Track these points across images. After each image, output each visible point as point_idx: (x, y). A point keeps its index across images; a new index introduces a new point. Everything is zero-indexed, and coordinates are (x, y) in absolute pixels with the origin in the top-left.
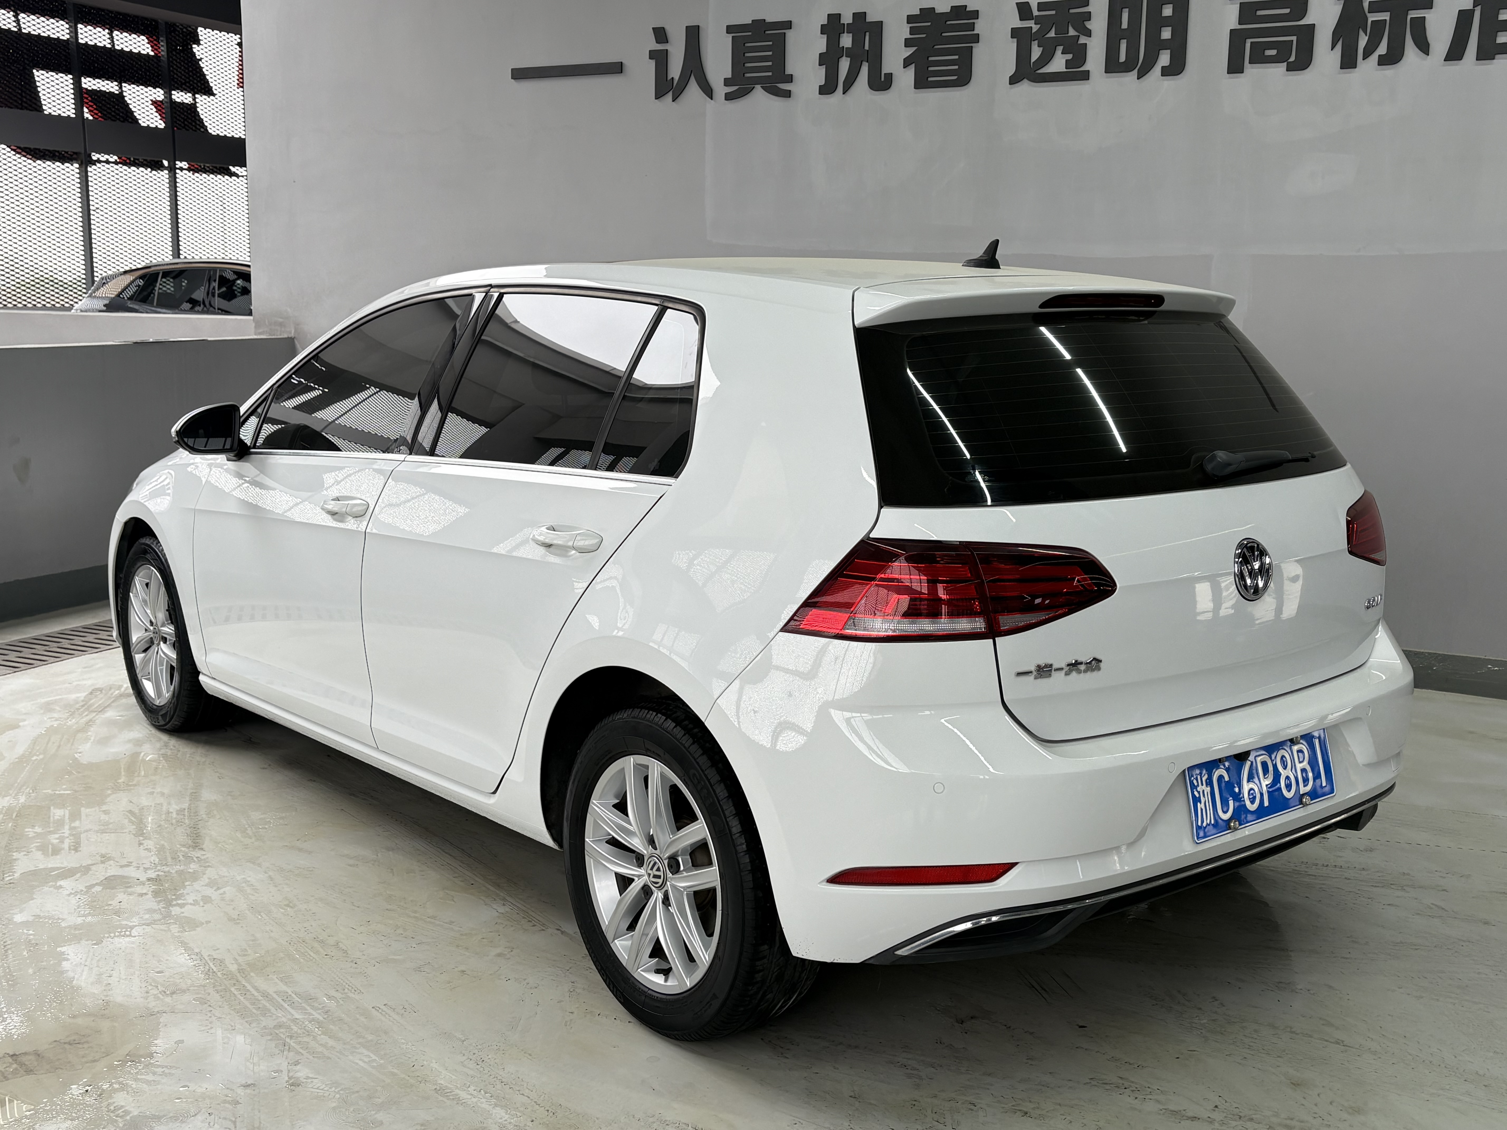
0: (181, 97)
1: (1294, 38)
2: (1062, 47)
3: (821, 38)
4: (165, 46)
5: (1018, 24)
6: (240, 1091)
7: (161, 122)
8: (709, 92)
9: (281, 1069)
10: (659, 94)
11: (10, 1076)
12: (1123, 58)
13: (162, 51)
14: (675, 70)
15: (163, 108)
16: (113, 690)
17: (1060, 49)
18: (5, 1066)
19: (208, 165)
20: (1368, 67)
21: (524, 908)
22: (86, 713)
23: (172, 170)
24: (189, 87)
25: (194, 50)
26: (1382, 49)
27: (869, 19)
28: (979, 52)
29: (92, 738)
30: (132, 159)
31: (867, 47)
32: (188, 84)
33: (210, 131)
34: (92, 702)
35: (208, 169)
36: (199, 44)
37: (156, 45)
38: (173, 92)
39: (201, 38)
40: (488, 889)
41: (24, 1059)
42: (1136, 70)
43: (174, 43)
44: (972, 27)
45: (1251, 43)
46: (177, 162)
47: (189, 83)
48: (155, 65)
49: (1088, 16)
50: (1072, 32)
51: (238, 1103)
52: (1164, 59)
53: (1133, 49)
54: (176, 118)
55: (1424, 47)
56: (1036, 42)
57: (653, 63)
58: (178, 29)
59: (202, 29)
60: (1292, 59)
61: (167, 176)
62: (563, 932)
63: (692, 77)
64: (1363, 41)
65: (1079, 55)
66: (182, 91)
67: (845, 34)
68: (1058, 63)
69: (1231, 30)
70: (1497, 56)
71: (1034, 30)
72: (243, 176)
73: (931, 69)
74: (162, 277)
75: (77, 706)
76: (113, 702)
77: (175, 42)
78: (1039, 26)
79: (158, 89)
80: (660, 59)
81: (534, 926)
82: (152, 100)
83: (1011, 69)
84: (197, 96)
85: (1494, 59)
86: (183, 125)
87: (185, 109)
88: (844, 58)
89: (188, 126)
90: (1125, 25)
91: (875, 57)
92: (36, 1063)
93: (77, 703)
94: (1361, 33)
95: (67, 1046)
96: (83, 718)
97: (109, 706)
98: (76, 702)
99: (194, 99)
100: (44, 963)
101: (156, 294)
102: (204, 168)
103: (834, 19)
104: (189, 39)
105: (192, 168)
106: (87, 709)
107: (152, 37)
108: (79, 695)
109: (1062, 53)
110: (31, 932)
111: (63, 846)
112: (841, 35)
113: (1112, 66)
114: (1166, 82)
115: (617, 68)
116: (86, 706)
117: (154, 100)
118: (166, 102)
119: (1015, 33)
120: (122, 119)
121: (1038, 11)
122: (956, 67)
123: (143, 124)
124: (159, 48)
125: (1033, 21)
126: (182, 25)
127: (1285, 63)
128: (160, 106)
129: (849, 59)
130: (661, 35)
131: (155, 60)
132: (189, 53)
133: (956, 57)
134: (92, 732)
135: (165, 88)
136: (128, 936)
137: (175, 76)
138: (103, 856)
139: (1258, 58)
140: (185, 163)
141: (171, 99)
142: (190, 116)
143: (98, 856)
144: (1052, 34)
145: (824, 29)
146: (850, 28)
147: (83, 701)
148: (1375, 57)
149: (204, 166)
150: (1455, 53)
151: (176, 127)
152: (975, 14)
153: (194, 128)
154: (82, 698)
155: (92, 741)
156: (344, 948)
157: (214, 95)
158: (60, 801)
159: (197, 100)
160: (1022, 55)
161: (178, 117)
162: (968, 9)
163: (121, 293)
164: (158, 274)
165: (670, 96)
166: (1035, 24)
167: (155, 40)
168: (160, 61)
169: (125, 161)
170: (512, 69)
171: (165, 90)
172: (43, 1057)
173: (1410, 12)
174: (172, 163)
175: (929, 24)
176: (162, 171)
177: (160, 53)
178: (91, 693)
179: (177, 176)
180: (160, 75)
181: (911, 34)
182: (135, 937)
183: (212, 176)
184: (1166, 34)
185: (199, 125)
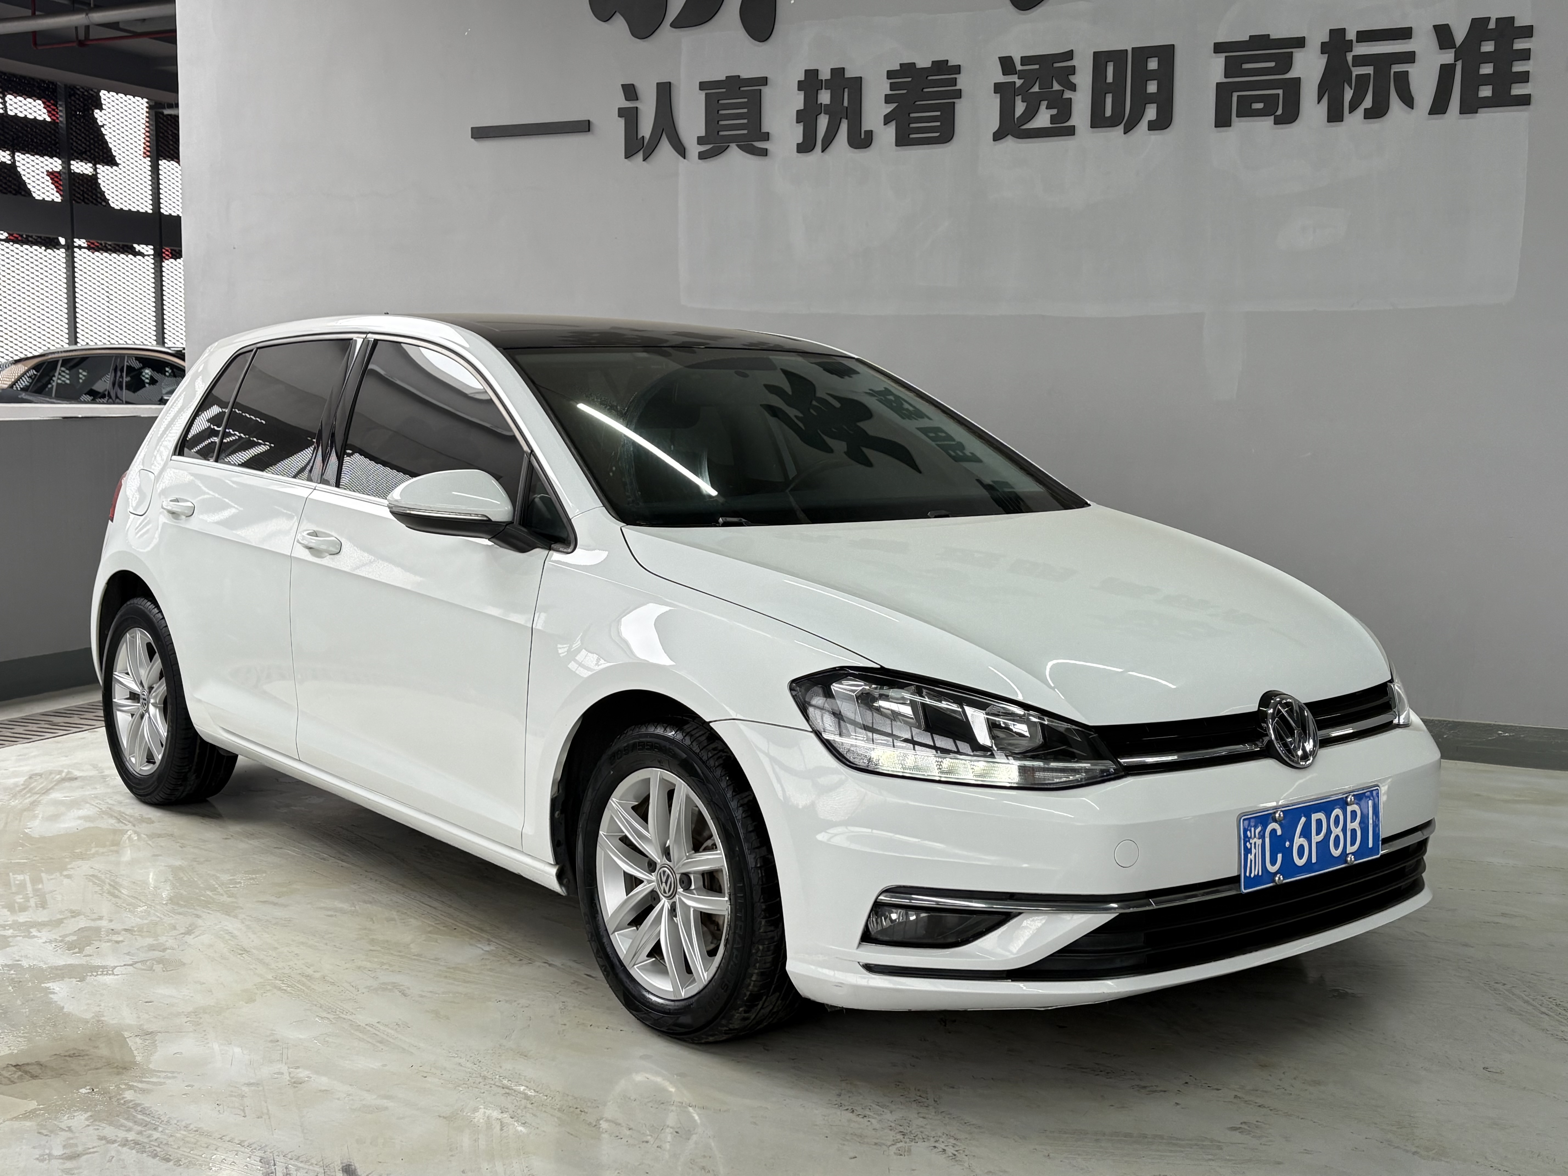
0: (81, 167)
1: (1280, 92)
2: (1046, 102)
3: (798, 94)
4: (64, 112)
5: (1001, 79)
6: (245, 1089)
7: (58, 195)
8: (682, 151)
9: (281, 1071)
10: (629, 154)
11: (16, 1081)
12: (1108, 113)
13: (61, 116)
14: (646, 129)
15: (60, 180)
16: (53, 776)
17: (1044, 104)
18: (10, 1073)
19: (110, 243)
20: (1354, 120)
21: (509, 947)
22: (28, 795)
23: (70, 248)
24: (90, 157)
25: (96, 116)
26: (1368, 103)
27: (848, 75)
28: (962, 108)
29: (40, 816)
30: (24, 236)
31: (846, 104)
32: (88, 153)
33: (112, 205)
34: (32, 785)
35: (109, 247)
36: (101, 109)
37: (54, 110)
38: (72, 162)
39: (103, 102)
40: (472, 933)
41: (28, 1068)
42: (1122, 125)
43: (73, 108)
44: (954, 82)
45: (1238, 96)
46: (75, 240)
47: (90, 151)
48: (53, 132)
49: (1072, 70)
50: (1056, 87)
51: (243, 1096)
52: (1151, 113)
53: (1119, 104)
54: (74, 190)
55: (1408, 100)
56: (1020, 97)
57: (622, 122)
58: (79, 92)
59: (106, 92)
60: (1279, 112)
61: (64, 255)
62: (550, 965)
63: (664, 136)
64: (1348, 94)
65: (1064, 110)
66: (82, 161)
67: (823, 90)
68: (1043, 119)
69: (1217, 84)
70: (1480, 110)
71: (1018, 85)
72: (148, 256)
73: (912, 125)
74: (62, 366)
75: (18, 789)
76: (55, 785)
77: (75, 107)
78: (1022, 81)
79: (55, 159)
80: (630, 117)
81: (521, 960)
82: (47, 171)
83: (995, 125)
84: (98, 166)
85: (1476, 112)
86: (82, 198)
87: (85, 180)
88: (822, 115)
89: (88, 199)
90: (1110, 79)
91: (854, 114)
92: (40, 1071)
93: (18, 786)
94: (1346, 86)
95: (67, 1058)
96: (26, 799)
97: (51, 788)
98: (16, 785)
99: (95, 170)
100: (32, 996)
101: (54, 384)
102: (105, 246)
103: (811, 75)
104: (91, 104)
105: (92, 246)
106: (28, 792)
107: (49, 101)
108: (17, 780)
109: (1047, 108)
110: (12, 972)
111: (29, 904)
112: (819, 91)
113: (1098, 121)
114: (1153, 137)
115: (584, 127)
116: (27, 788)
117: (51, 170)
118: (64, 173)
119: (998, 88)
120: (14, 192)
121: (1022, 65)
122: (938, 124)
123: (37, 198)
124: (57, 113)
125: (1017, 76)
126: (83, 88)
127: (1273, 117)
128: (57, 177)
129: (827, 116)
130: (630, 91)
131: (53, 127)
132: (90, 119)
133: (938, 113)
134: (39, 811)
135: (63, 157)
136: (110, 975)
137: (74, 144)
138: (72, 912)
139: (1246, 111)
140: (84, 241)
141: (70, 169)
142: (90, 189)
143: (66, 912)
144: (1036, 89)
145: (801, 86)
146: (828, 85)
147: (22, 785)
148: (1360, 112)
149: (106, 244)
150: (1439, 107)
151: (74, 200)
152: (957, 69)
153: (94, 201)
154: (22, 782)
155: (40, 818)
156: (331, 980)
157: (117, 165)
158: (20, 868)
159: (98, 171)
160: (1006, 110)
161: (77, 189)
162: (949, 64)
163: (14, 383)
164: (58, 361)
165: (640, 155)
166: (1019, 78)
167: (53, 105)
168: (57, 128)
169: (17, 238)
170: (472, 128)
171: (63, 160)
172: (46, 1066)
173: (1393, 66)
174: (69, 241)
175: (910, 79)
176: (58, 249)
177: (58, 118)
178: (30, 778)
179: (75, 255)
180: (57, 143)
181: (891, 90)
182: (117, 975)
183: (114, 255)
184: (1152, 87)
185: (101, 198)
